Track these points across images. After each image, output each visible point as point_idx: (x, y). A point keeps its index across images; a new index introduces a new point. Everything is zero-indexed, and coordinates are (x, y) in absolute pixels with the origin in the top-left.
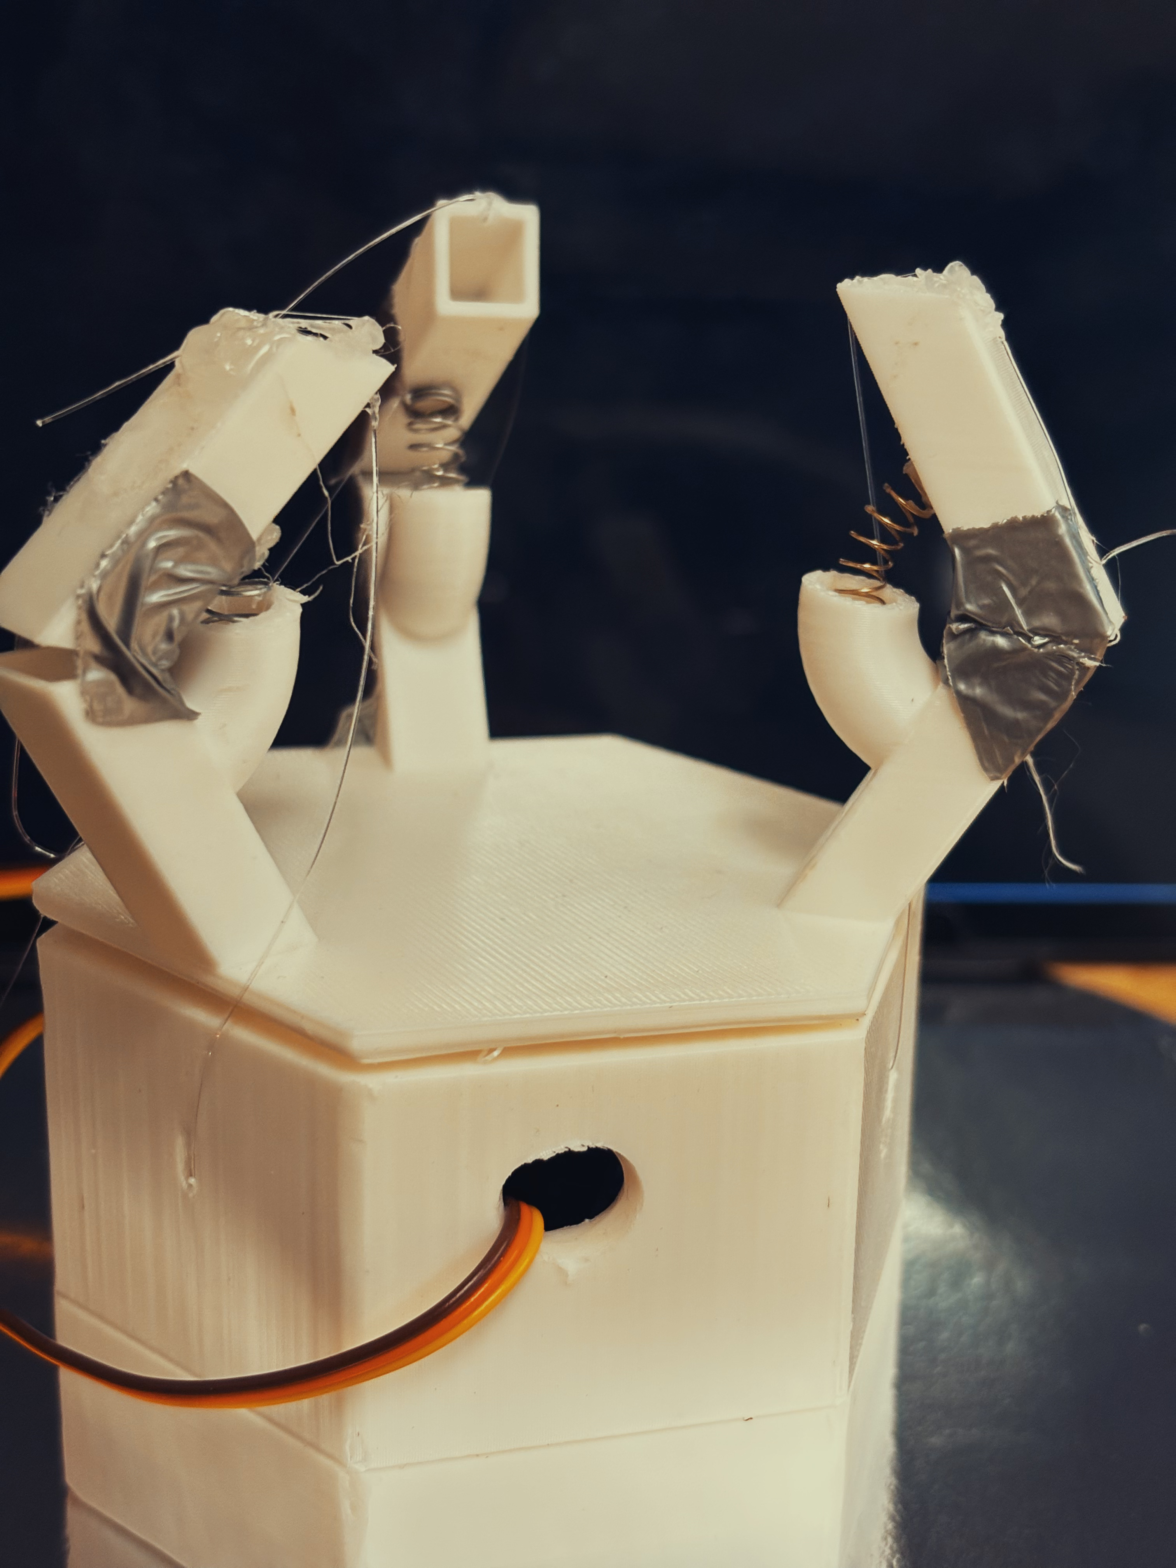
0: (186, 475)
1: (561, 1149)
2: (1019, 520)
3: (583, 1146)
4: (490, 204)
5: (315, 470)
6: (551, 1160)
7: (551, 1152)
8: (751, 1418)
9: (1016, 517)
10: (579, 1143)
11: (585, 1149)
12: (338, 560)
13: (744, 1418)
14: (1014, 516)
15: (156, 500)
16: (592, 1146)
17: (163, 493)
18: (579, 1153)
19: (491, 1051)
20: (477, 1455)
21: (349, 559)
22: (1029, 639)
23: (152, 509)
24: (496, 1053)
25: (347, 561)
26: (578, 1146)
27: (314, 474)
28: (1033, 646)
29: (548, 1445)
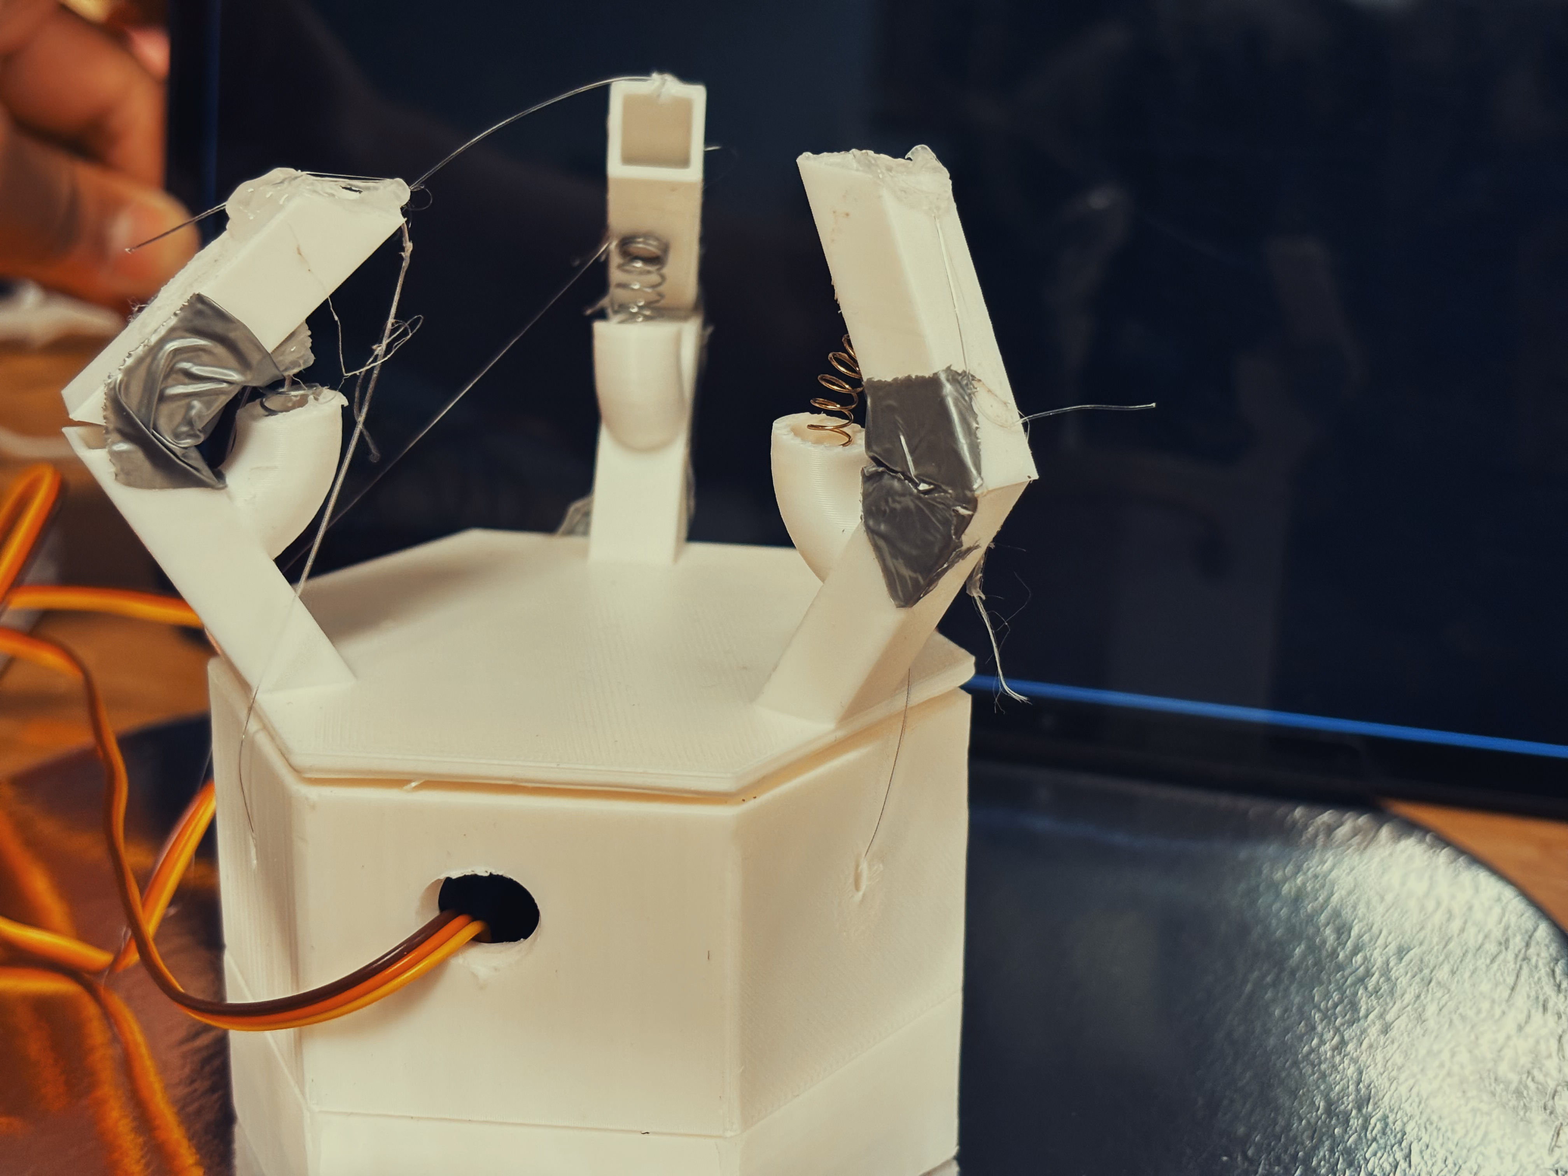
0: (199, 298)
1: (468, 872)
2: (912, 378)
3: (487, 872)
4: (664, 83)
5: (327, 300)
6: (459, 879)
7: (460, 873)
8: (648, 1133)
9: (909, 376)
10: (484, 869)
11: (487, 875)
12: (346, 373)
13: (641, 1131)
14: (906, 375)
15: (175, 314)
16: (495, 873)
17: (181, 309)
18: (482, 877)
19: (409, 781)
20: (412, 1118)
21: (357, 372)
22: (916, 485)
23: (173, 321)
24: (413, 784)
25: (355, 374)
26: (482, 872)
27: (325, 303)
28: (919, 491)
29: (470, 1120)
